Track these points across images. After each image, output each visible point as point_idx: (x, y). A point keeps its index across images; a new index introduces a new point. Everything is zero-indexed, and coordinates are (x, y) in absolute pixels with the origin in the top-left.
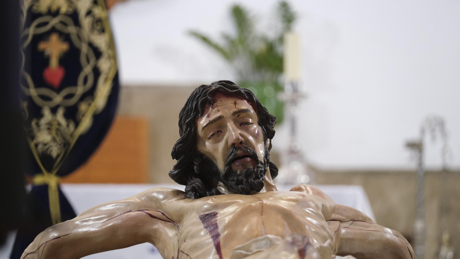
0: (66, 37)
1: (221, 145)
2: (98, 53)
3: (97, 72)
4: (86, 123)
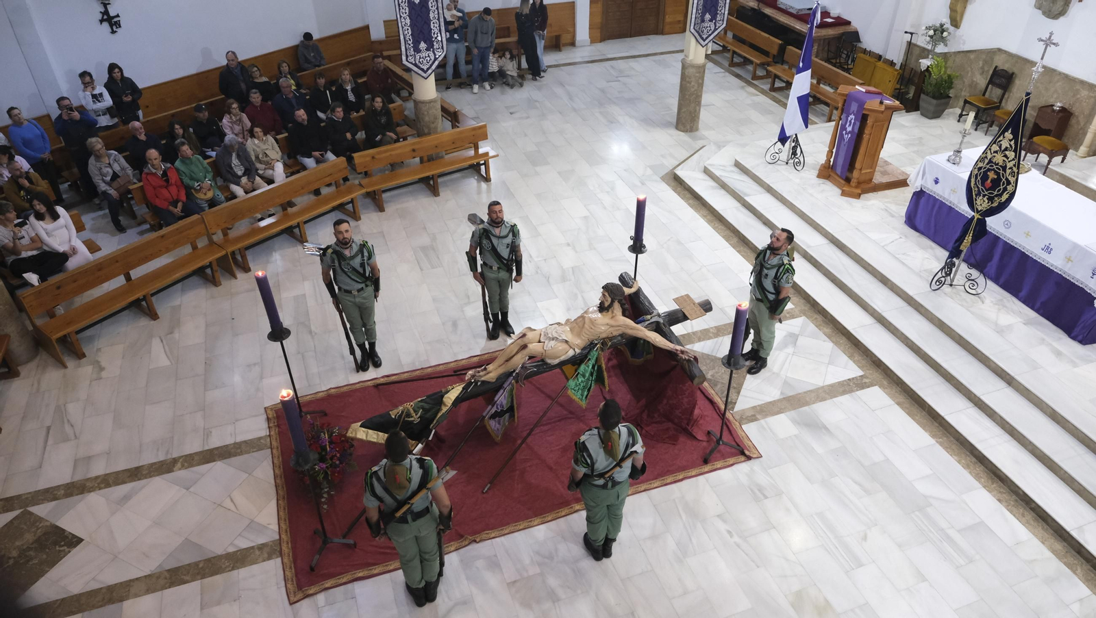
3: (1006, 189)
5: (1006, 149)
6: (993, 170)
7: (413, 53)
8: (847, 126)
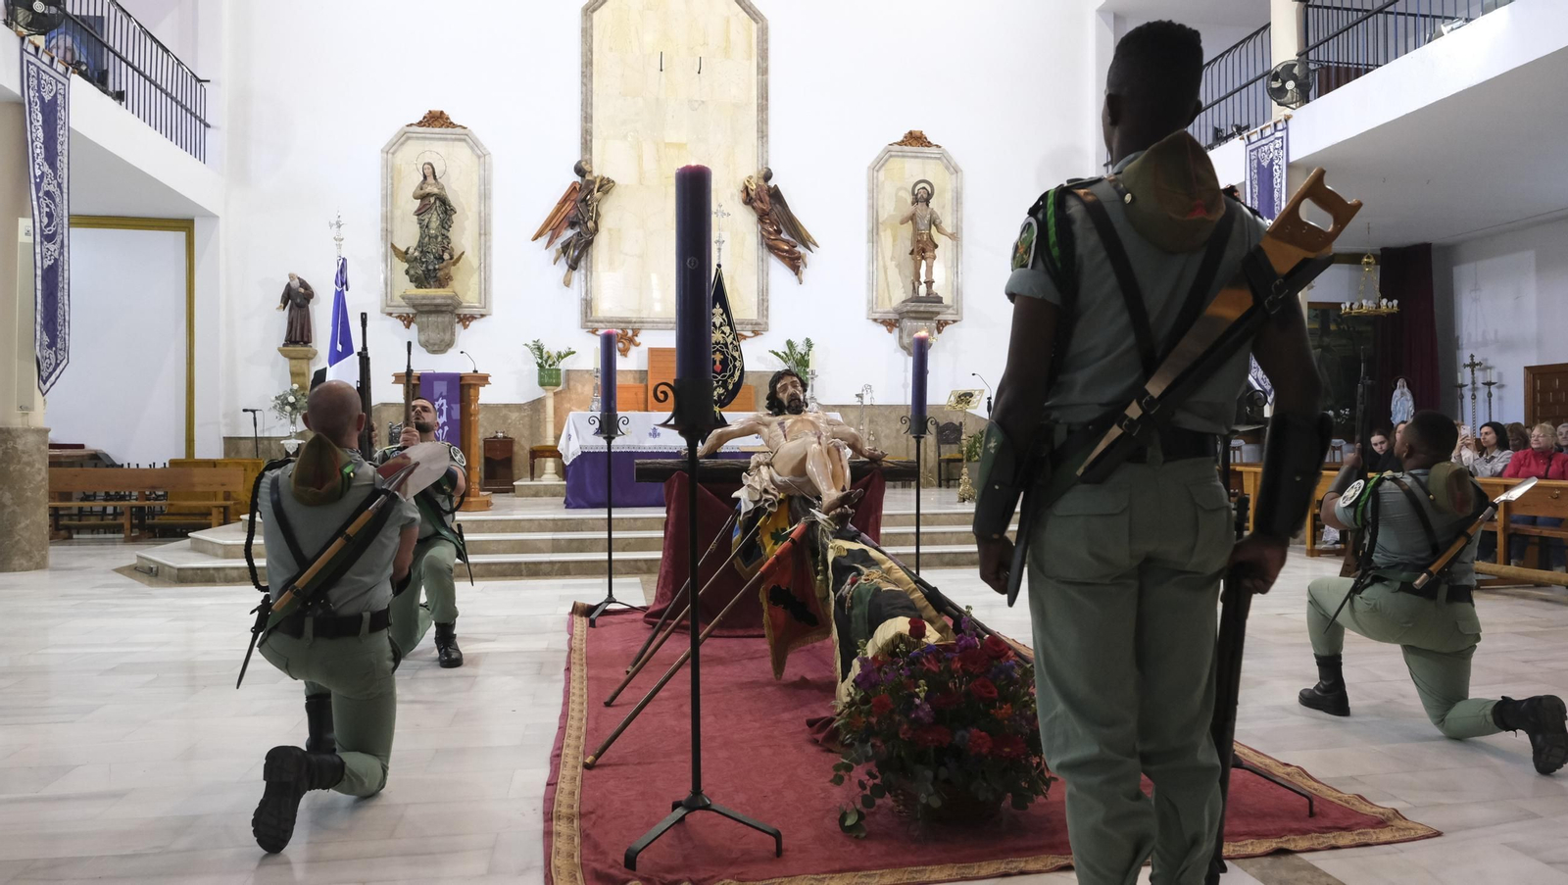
0: (723, 353)
1: (786, 395)
2: (735, 359)
3: (735, 366)
4: (730, 387)
5: (721, 325)
6: (718, 350)
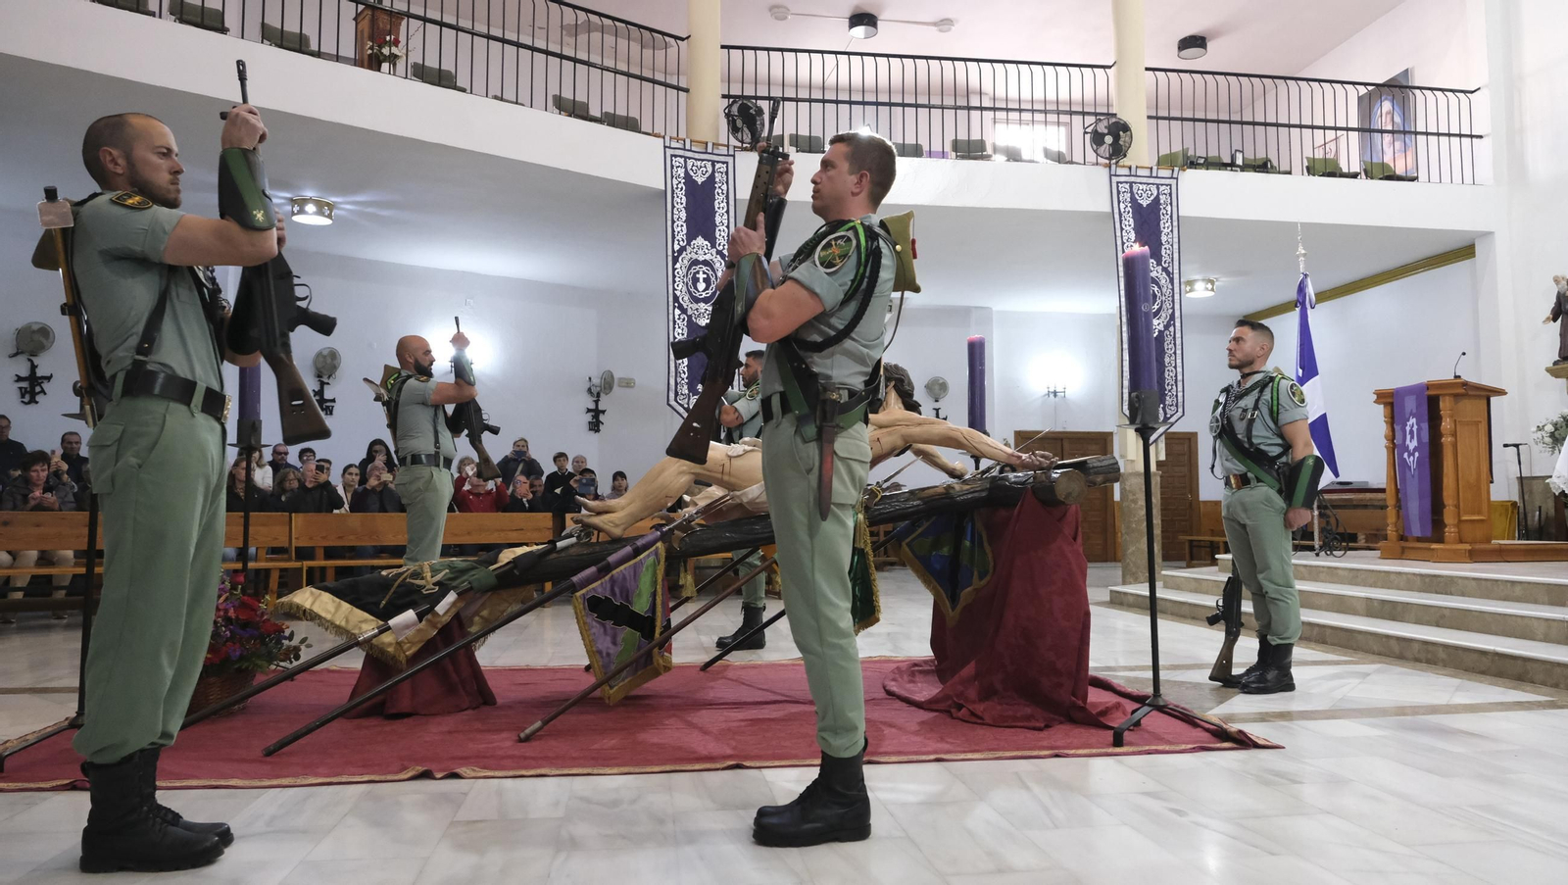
7: (687, 392)
8: (1408, 442)
